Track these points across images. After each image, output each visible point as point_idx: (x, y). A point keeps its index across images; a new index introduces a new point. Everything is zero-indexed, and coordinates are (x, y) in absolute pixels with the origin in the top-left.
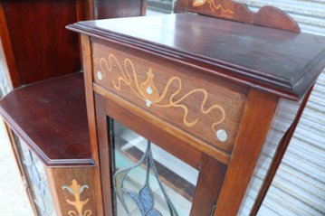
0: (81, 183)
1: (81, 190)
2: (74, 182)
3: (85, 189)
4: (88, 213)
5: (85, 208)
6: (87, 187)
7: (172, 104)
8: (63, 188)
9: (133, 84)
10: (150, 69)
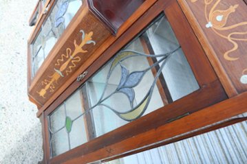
0: (93, 38)
1: (90, 42)
2: (91, 33)
3: (92, 43)
4: (78, 59)
5: (79, 54)
6: (95, 43)
7: (229, 38)
8: (82, 31)
9: (211, 6)
10: (236, 6)
